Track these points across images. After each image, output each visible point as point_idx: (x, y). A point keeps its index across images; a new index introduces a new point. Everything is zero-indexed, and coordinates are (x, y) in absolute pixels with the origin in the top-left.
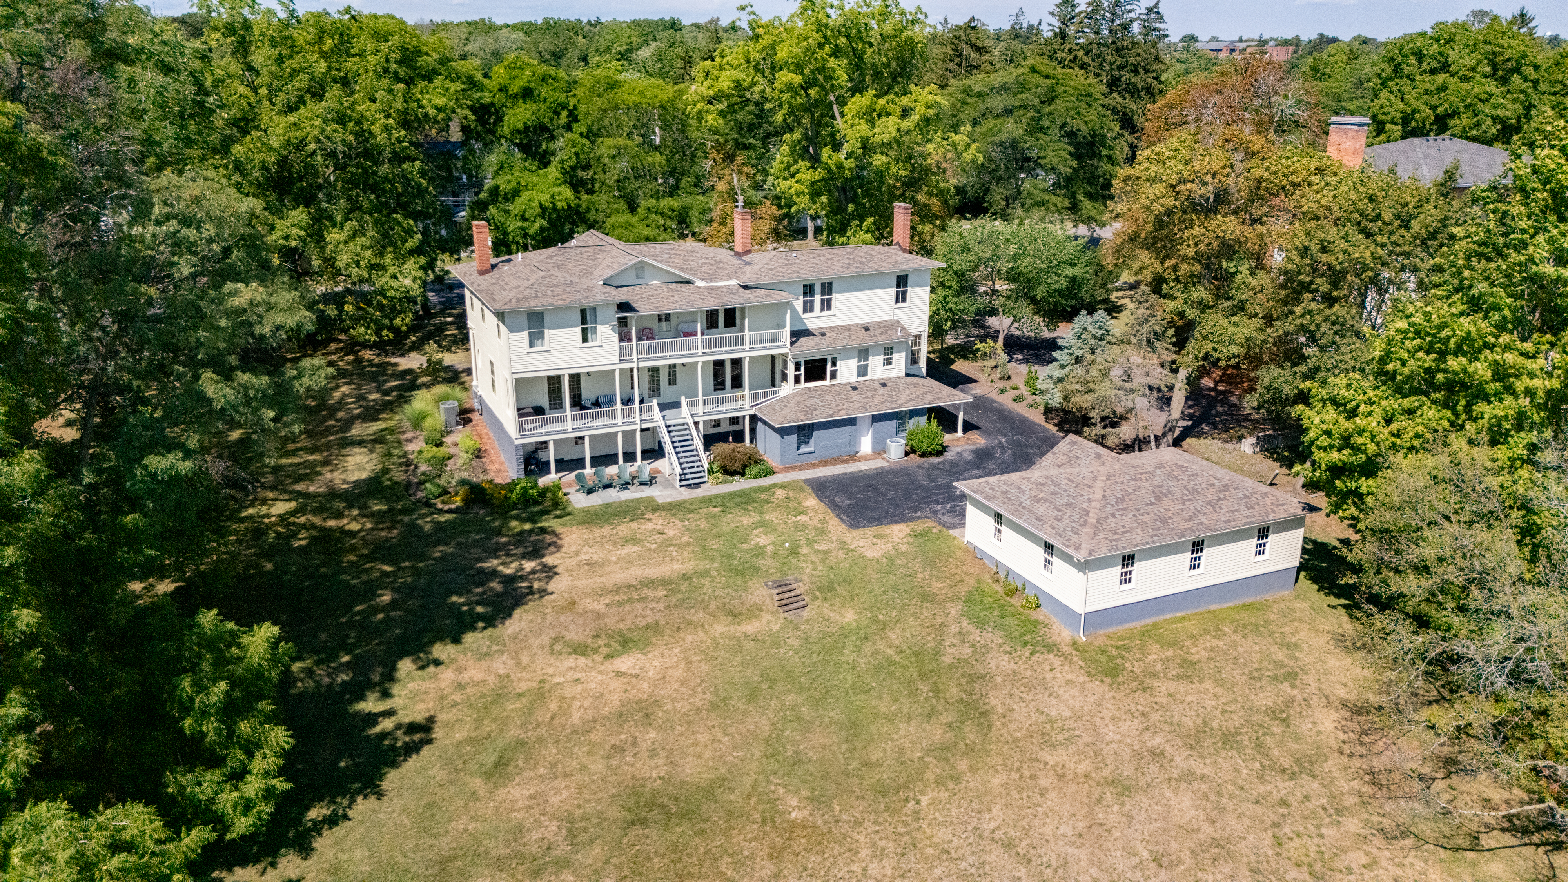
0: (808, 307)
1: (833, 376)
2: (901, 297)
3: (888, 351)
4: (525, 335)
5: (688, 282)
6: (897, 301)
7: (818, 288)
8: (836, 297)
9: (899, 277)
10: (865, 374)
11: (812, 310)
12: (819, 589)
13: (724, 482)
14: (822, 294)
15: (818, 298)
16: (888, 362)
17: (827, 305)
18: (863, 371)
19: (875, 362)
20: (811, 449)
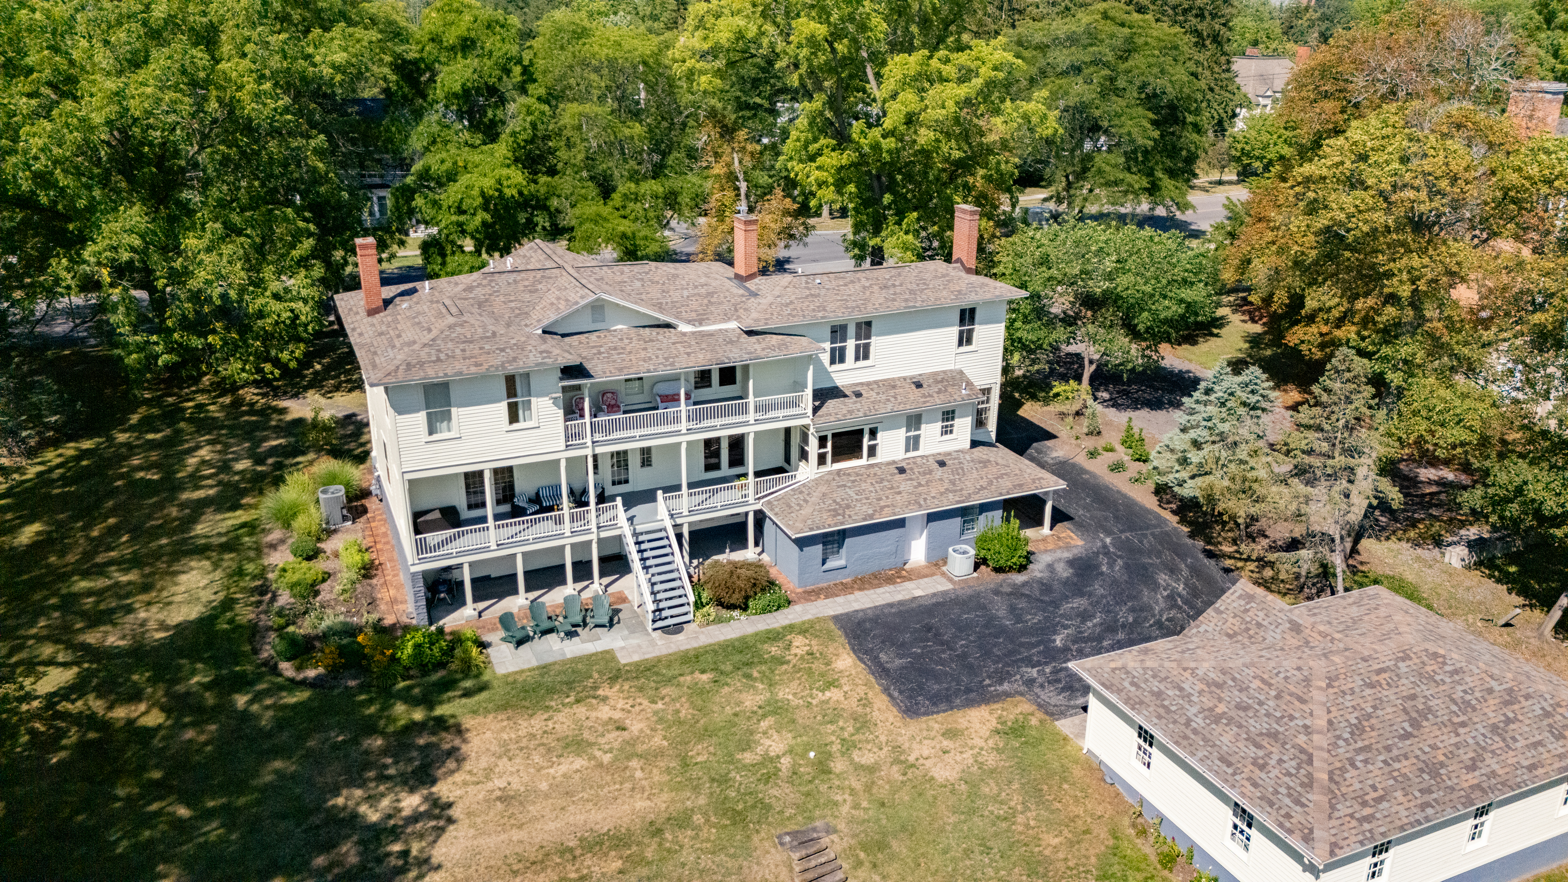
0: (838, 356)
1: (872, 451)
2: (965, 339)
3: (949, 415)
4: (421, 417)
5: (668, 326)
6: (960, 344)
7: (851, 330)
8: (877, 343)
9: (963, 312)
10: (916, 447)
11: (842, 360)
12: (864, 847)
13: (719, 620)
14: (858, 338)
15: (851, 345)
16: (947, 431)
17: (863, 353)
18: (913, 443)
19: (930, 432)
20: (841, 562)
